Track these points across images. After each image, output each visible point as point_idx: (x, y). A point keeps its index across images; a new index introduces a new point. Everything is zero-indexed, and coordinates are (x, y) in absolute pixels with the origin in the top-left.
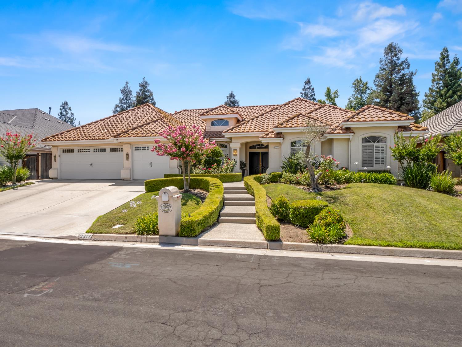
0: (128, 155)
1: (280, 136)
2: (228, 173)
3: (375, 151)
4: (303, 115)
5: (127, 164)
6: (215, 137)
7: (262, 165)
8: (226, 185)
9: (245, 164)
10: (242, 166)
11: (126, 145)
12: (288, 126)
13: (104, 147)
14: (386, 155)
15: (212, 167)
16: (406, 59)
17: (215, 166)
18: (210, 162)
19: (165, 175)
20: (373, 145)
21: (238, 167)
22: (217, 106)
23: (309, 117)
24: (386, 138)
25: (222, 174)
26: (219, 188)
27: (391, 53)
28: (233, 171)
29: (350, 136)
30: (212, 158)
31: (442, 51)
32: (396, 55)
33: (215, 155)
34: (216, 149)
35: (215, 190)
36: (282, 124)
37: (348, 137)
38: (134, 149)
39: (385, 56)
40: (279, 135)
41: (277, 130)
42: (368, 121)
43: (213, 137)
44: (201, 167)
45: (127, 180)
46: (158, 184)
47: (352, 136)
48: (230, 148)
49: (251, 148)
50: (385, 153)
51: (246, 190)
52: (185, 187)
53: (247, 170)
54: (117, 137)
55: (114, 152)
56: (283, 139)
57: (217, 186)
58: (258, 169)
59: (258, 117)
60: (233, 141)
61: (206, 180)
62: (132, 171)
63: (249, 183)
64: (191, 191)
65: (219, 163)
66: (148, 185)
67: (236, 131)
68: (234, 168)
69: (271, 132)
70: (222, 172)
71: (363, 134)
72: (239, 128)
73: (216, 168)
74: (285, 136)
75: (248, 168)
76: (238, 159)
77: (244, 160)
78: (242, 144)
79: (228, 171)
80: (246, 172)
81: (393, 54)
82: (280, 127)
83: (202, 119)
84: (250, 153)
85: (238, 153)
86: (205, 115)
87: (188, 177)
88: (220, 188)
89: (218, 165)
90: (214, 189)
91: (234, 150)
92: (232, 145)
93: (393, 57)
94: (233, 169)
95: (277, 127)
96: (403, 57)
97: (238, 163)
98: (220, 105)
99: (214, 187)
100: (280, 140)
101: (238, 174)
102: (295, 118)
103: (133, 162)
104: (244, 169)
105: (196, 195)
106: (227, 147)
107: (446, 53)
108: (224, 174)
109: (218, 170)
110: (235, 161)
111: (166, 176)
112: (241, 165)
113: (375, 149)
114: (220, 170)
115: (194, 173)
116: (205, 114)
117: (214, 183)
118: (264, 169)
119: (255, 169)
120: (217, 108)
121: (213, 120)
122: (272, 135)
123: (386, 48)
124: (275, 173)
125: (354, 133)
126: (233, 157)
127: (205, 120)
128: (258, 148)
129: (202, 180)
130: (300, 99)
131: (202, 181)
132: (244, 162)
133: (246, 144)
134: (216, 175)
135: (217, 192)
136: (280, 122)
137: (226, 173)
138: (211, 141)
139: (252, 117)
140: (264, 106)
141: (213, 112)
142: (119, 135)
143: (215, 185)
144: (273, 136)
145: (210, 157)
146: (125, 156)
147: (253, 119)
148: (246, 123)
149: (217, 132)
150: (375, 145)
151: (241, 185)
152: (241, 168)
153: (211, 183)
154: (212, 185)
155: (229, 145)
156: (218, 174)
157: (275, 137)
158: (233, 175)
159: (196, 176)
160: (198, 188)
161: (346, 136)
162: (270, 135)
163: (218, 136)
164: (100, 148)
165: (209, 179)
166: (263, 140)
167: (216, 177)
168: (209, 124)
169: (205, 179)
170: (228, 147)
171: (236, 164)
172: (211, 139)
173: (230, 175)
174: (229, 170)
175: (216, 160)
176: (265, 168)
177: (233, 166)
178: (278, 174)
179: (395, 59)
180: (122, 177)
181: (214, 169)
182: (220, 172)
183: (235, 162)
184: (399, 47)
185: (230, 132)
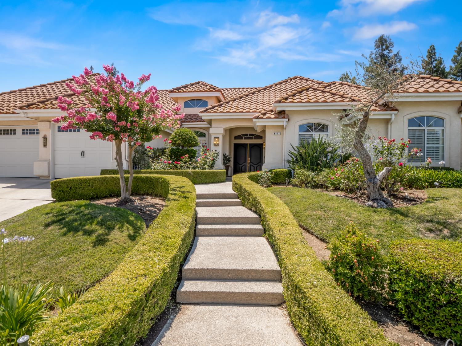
0: (46, 138)
1: (283, 116)
2: (205, 169)
3: (427, 139)
4: (314, 89)
5: (45, 153)
6: (189, 122)
7: (251, 160)
8: (201, 189)
9: (229, 158)
10: (225, 161)
11: (43, 123)
12: (296, 101)
13: (13, 128)
14: (443, 144)
15: (181, 160)
16: (398, 53)
17: (186, 158)
18: (179, 152)
19: (102, 171)
20: (424, 130)
21: (219, 161)
22: (193, 82)
23: (323, 91)
24: (443, 120)
25: (197, 170)
26: (185, 197)
27: (382, 46)
28: (213, 166)
29: (391, 115)
30: (183, 147)
31: (429, 48)
32: (387, 48)
33: (186, 141)
34: (188, 133)
35: (177, 202)
36: (286, 99)
37: (388, 117)
38: (57, 129)
39: (375, 49)
40: (281, 114)
41: (280, 107)
42: (421, 92)
43: (187, 122)
44: (163, 159)
45: (45, 178)
46: (76, 186)
47: (395, 115)
48: (210, 136)
49: (236, 138)
50: (441, 142)
51: (238, 198)
52: (122, 192)
53: (231, 167)
54: (25, 109)
55: (29, 136)
56: (287, 120)
57: (183, 192)
58: (245, 165)
59: (247, 96)
60: (213, 125)
61: (165, 180)
62: (52, 164)
63: (244, 186)
64: (134, 201)
65: (192, 155)
66: (57, 189)
67: (218, 111)
68: (215, 162)
69: (269, 111)
70: (197, 167)
71: (409, 113)
72: (223, 108)
73: (187, 162)
74: (290, 116)
75: (232, 164)
76: (220, 149)
77: (228, 154)
78: (225, 130)
79: (206, 166)
80: (230, 169)
81: (384, 47)
82: (285, 102)
83: (172, 98)
84: (235, 145)
85: (220, 142)
86: (176, 92)
87: (129, 175)
88: (188, 198)
89: (191, 157)
90: (174, 200)
91: (215, 138)
92: (212, 131)
93: (384, 50)
94: (212, 164)
95: (279, 102)
96: (394, 50)
97: (221, 157)
98: (197, 81)
99: (175, 194)
100: (282, 122)
101: (221, 172)
102: (303, 92)
103: (54, 151)
104: (228, 164)
105: (141, 209)
106: (205, 136)
107: (433, 50)
108: (200, 170)
109: (190, 164)
110: (217, 152)
111: (104, 172)
112: (223, 159)
113: (427, 136)
114: (194, 165)
115: (151, 169)
116: (175, 90)
117: (179, 186)
118: (253, 166)
119: (241, 165)
120: (192, 85)
121: (187, 100)
122: (271, 115)
123: (376, 41)
124: (278, 170)
125: (397, 110)
126: (213, 148)
127: (176, 100)
128: (245, 138)
129: (158, 179)
130: (299, 78)
131: (158, 181)
132: (227, 156)
133: (231, 131)
134: (186, 172)
135: (180, 209)
136: (284, 96)
137: (204, 169)
138: (183, 126)
139: (239, 95)
140: (252, 89)
141: (187, 88)
142: (28, 106)
143: (179, 191)
144: (273, 116)
145: (179, 145)
146: (41, 141)
147: (241, 98)
148: (232, 101)
149: (192, 115)
150: (427, 130)
151: (227, 188)
152: (224, 163)
153: (172, 186)
154: (174, 190)
155: (208, 132)
156: (190, 170)
157: (275, 118)
158: (214, 173)
159: (153, 173)
160: (151, 195)
161: (385, 115)
162: (268, 115)
163: (194, 120)
164: (6, 128)
165: (170, 178)
166: (258, 122)
167: (186, 175)
168: (181, 104)
169: (163, 179)
170: (207, 135)
171: (218, 157)
172: (183, 123)
173: (209, 172)
174: (208, 166)
175: (188, 150)
176: (254, 164)
177: (214, 160)
178: (282, 171)
179: (386, 52)
180: (34, 174)
181: (185, 163)
182: (194, 168)
183: (216, 155)
184: (390, 40)
185: (210, 112)
